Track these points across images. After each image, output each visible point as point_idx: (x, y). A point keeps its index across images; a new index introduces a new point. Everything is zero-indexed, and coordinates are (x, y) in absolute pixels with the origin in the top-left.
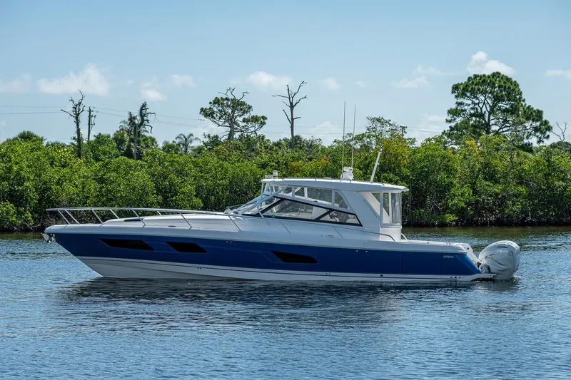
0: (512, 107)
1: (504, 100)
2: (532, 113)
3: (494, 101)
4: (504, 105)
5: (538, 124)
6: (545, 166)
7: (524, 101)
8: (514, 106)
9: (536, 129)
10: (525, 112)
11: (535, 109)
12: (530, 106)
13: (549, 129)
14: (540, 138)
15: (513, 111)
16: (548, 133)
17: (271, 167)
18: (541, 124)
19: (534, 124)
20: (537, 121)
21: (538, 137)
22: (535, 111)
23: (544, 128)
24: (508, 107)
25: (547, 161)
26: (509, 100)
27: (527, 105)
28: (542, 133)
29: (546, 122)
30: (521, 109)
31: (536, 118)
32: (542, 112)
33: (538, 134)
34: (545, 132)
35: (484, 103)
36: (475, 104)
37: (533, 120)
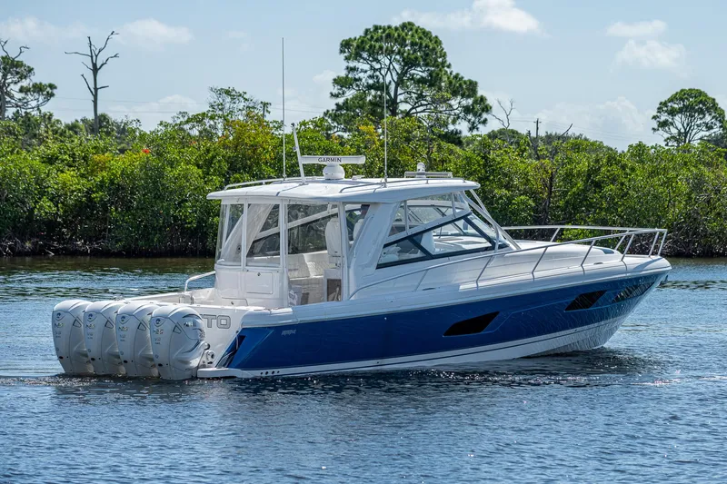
0: (430, 75)
1: (419, 65)
2: (460, 85)
3: (404, 66)
4: (419, 72)
5: (470, 101)
6: (479, 165)
7: (449, 66)
8: (434, 75)
9: (467, 110)
10: (451, 83)
11: (466, 79)
12: (458, 74)
13: (487, 109)
14: (474, 123)
15: (432, 81)
16: (485, 116)
17: (63, 161)
18: (475, 102)
19: (464, 102)
20: (469, 97)
21: (469, 121)
22: (465, 82)
23: (479, 108)
24: (424, 75)
25: (483, 158)
26: (427, 65)
27: (454, 74)
28: (475, 115)
29: (482, 99)
30: (445, 78)
31: (467, 93)
32: (476, 83)
33: (470, 116)
34: (480, 115)
35: (389, 69)
36: (375, 70)
37: (463, 96)
